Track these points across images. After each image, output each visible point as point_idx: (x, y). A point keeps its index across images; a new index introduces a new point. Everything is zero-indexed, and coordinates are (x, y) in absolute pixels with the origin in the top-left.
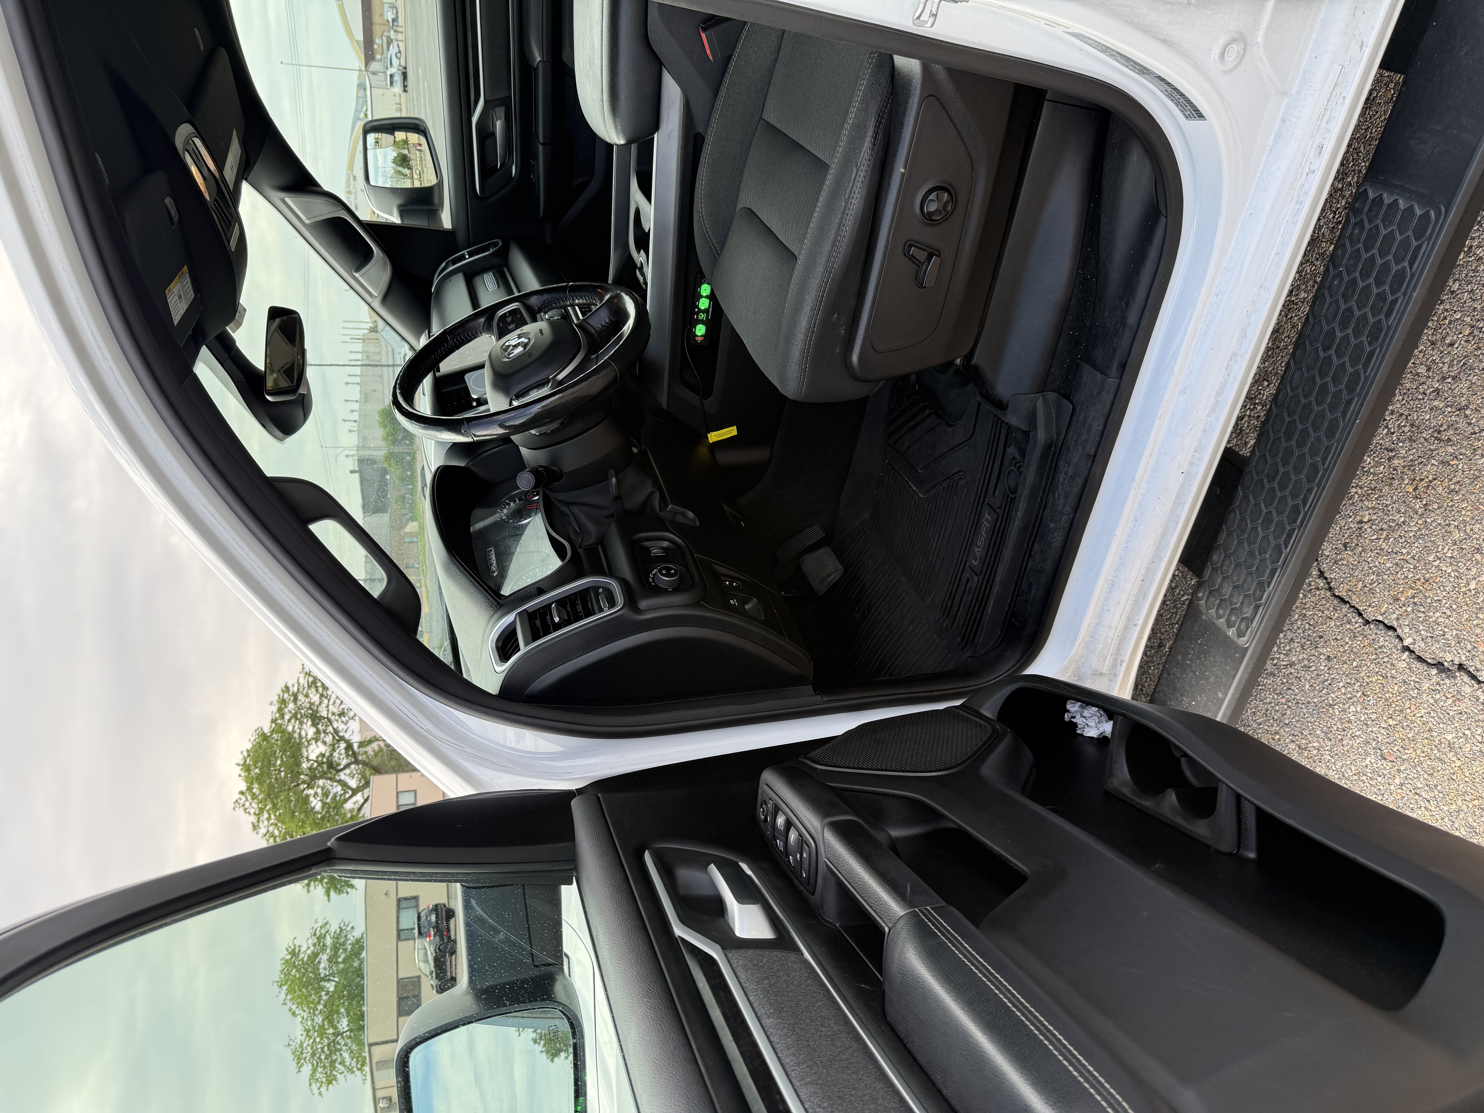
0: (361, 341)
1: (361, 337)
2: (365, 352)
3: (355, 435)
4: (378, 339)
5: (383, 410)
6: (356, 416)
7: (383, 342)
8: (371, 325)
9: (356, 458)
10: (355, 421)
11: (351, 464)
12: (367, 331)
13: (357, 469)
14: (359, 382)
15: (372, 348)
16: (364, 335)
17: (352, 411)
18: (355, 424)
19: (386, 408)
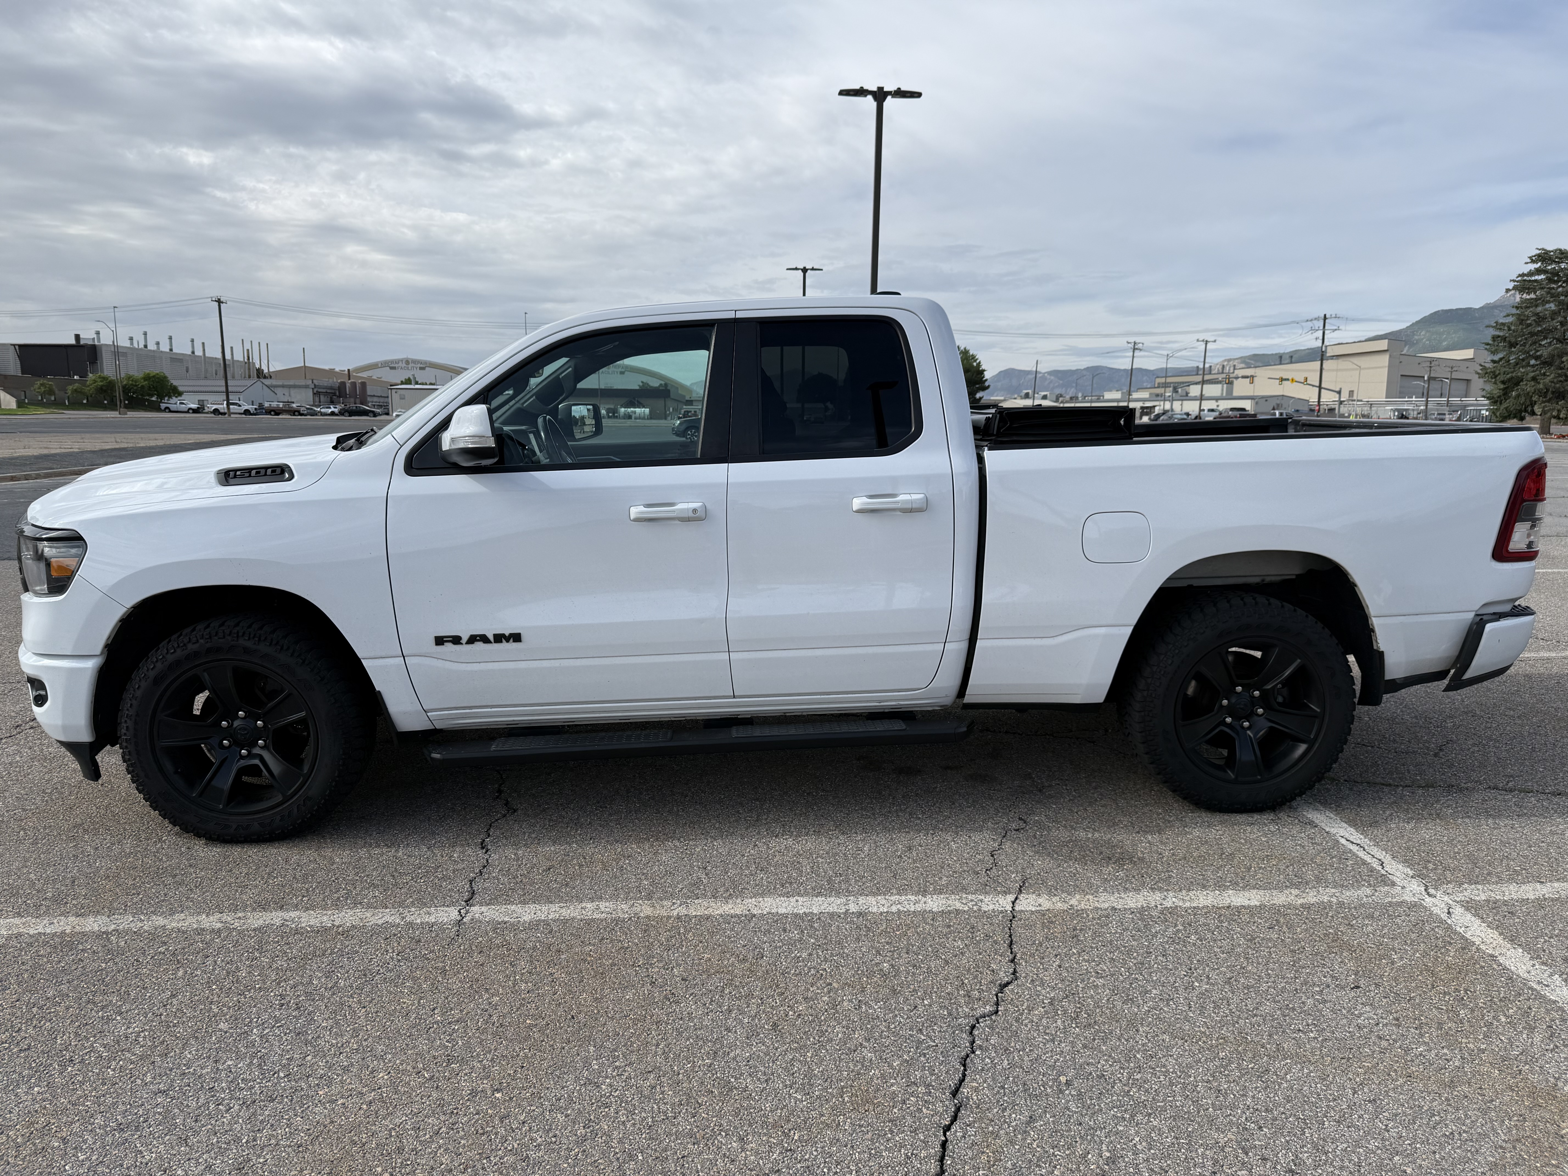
0: (246, 360)
1: (251, 361)
2: (233, 363)
3: (127, 344)
4: (250, 377)
5: (166, 377)
6: (152, 347)
7: (249, 382)
8: (266, 371)
9: (96, 343)
10: (146, 346)
11: (88, 336)
12: (258, 366)
13: (82, 342)
14: (196, 353)
15: (238, 372)
16: (254, 364)
17: (158, 344)
18: (141, 346)
19: (168, 381)
